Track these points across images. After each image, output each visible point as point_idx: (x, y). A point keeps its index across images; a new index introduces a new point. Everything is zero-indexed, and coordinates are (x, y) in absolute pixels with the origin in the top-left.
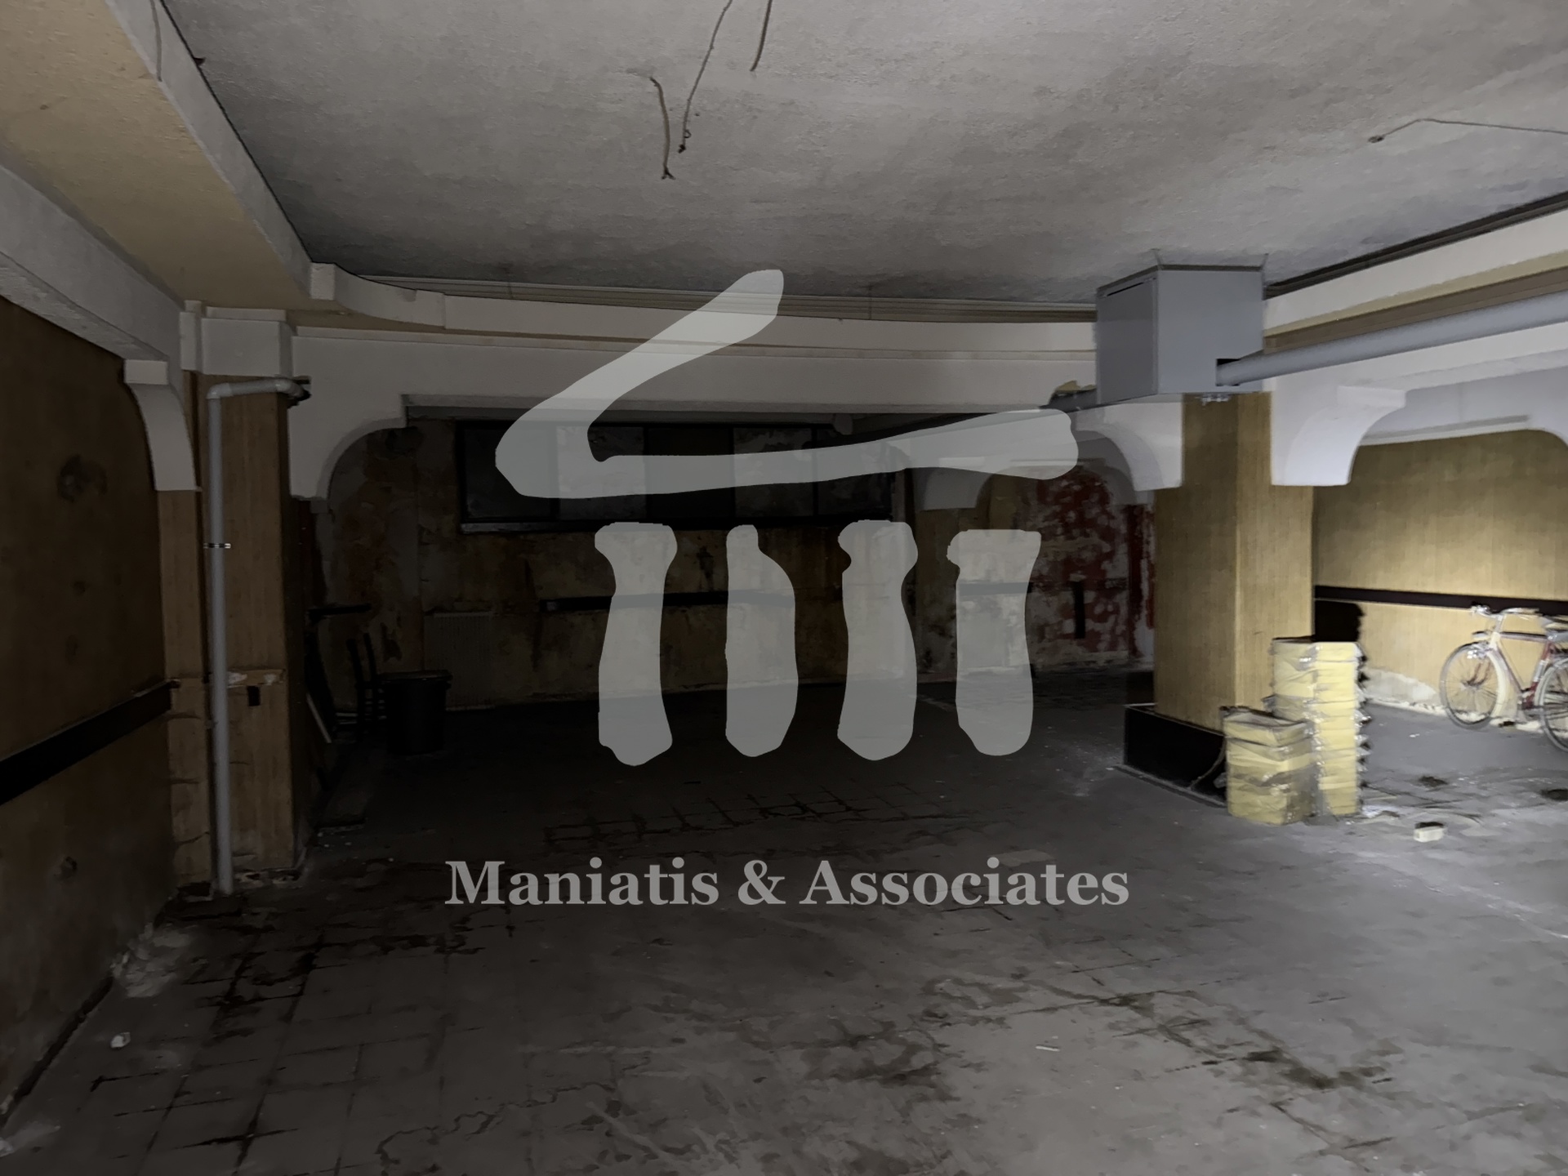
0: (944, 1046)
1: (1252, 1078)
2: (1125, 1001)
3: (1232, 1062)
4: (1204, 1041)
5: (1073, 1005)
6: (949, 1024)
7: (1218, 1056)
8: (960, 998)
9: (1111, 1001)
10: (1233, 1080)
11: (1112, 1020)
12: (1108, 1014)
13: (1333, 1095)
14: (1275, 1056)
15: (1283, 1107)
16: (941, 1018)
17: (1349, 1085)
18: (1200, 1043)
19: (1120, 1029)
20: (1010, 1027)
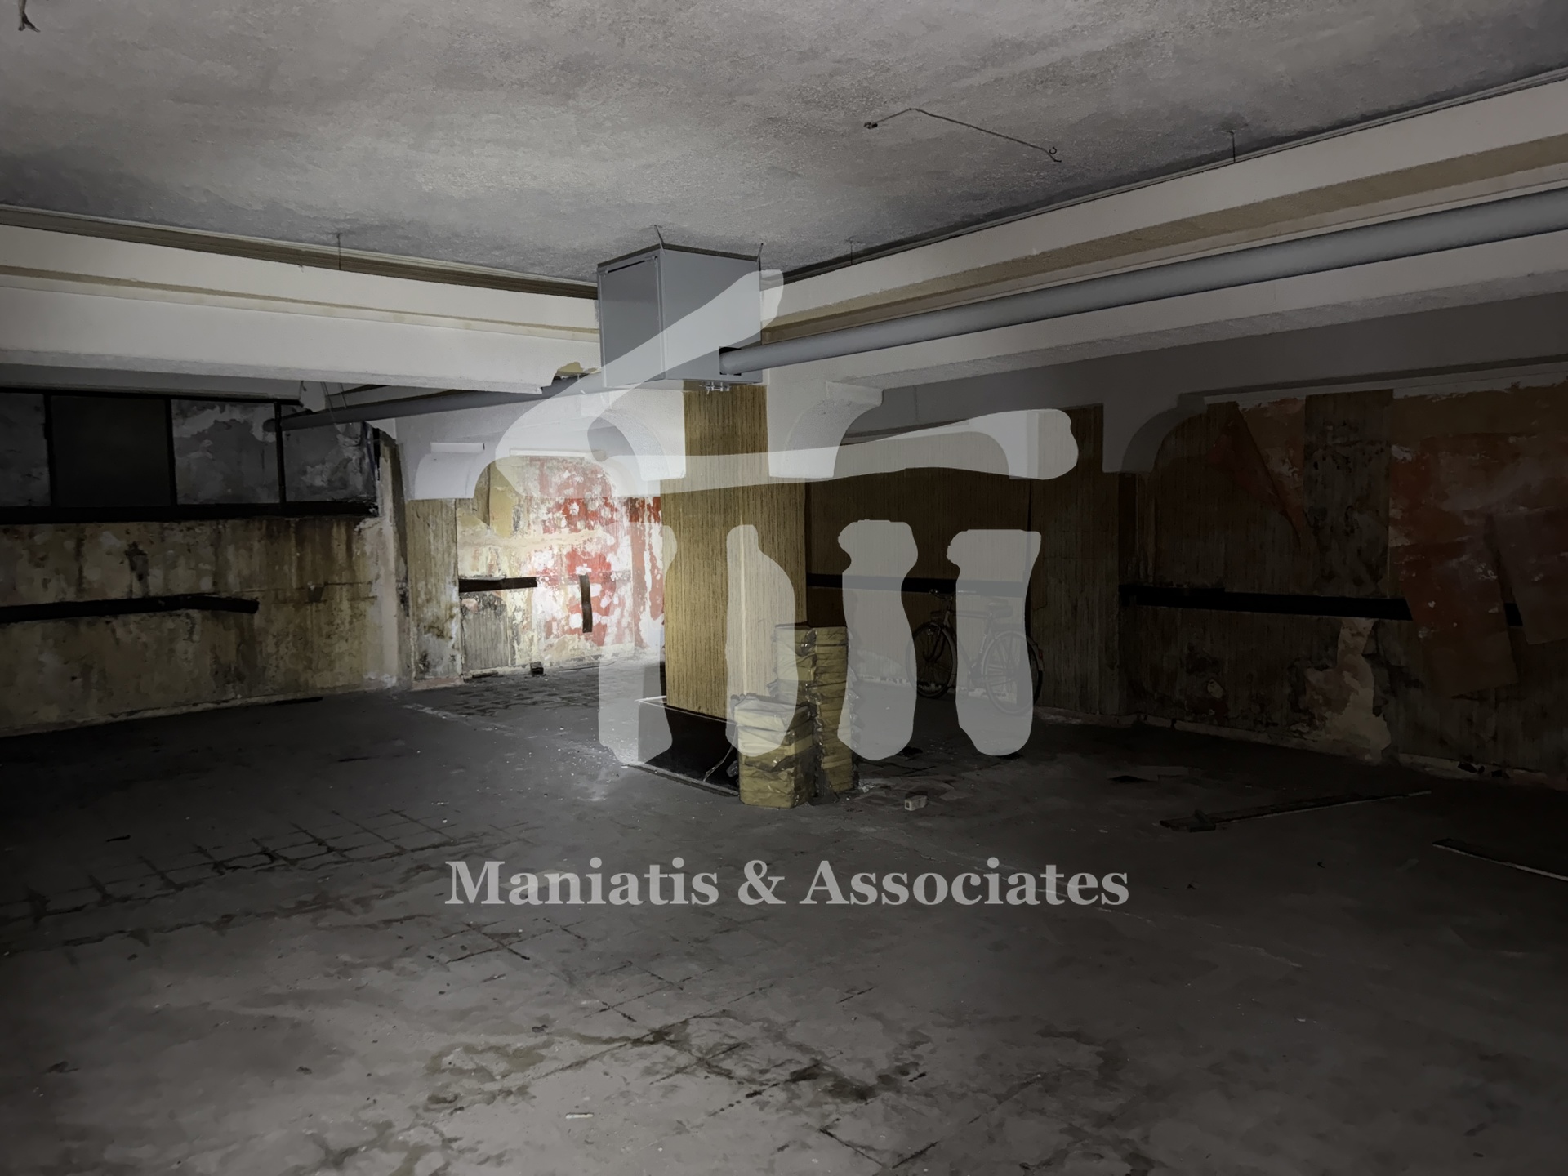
0: (456, 1140)
1: (797, 1102)
2: (659, 1036)
3: (775, 1088)
4: (746, 1069)
5: (603, 1054)
6: (461, 1109)
7: (762, 1084)
8: (474, 1070)
9: (644, 1040)
10: (778, 1110)
11: (647, 1063)
12: (641, 1056)
13: (876, 1104)
14: (816, 1070)
15: (830, 1131)
16: (451, 1102)
17: (888, 1090)
18: (741, 1072)
19: (658, 1073)
20: (534, 1097)
